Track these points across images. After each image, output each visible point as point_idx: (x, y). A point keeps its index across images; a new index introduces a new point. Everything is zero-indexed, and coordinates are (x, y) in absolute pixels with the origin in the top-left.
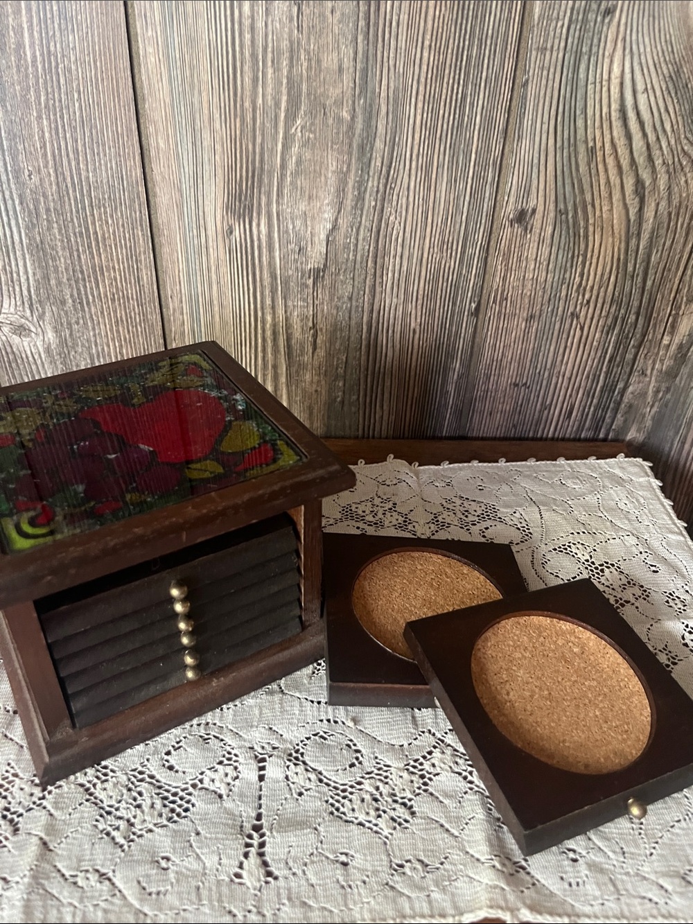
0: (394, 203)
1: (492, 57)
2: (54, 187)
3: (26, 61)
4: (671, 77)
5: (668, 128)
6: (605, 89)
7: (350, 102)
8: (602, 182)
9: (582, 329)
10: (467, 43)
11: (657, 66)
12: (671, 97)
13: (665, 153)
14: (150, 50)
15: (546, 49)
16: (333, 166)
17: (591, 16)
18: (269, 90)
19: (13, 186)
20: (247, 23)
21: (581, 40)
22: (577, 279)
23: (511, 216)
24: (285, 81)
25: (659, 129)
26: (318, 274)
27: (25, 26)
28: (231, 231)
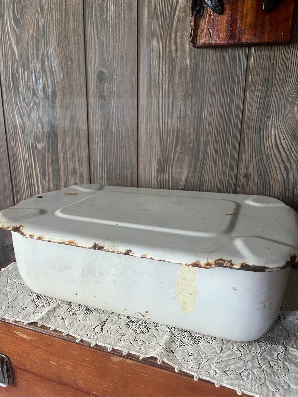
0: (205, 170)
1: (233, 131)
2: (115, 163)
3: (113, 132)
4: (292, 134)
5: (293, 150)
6: (270, 139)
7: (193, 142)
8: (273, 166)
10: (226, 127)
11: (287, 131)
12: (293, 140)
13: (294, 157)
14: (142, 130)
15: (250, 128)
16: (187, 159)
17: (263, 119)
18: (171, 139)
19: (105, 162)
20: (166, 123)
21: (260, 125)
23: (243, 176)
24: (175, 137)
25: (290, 150)
28: (158, 176)
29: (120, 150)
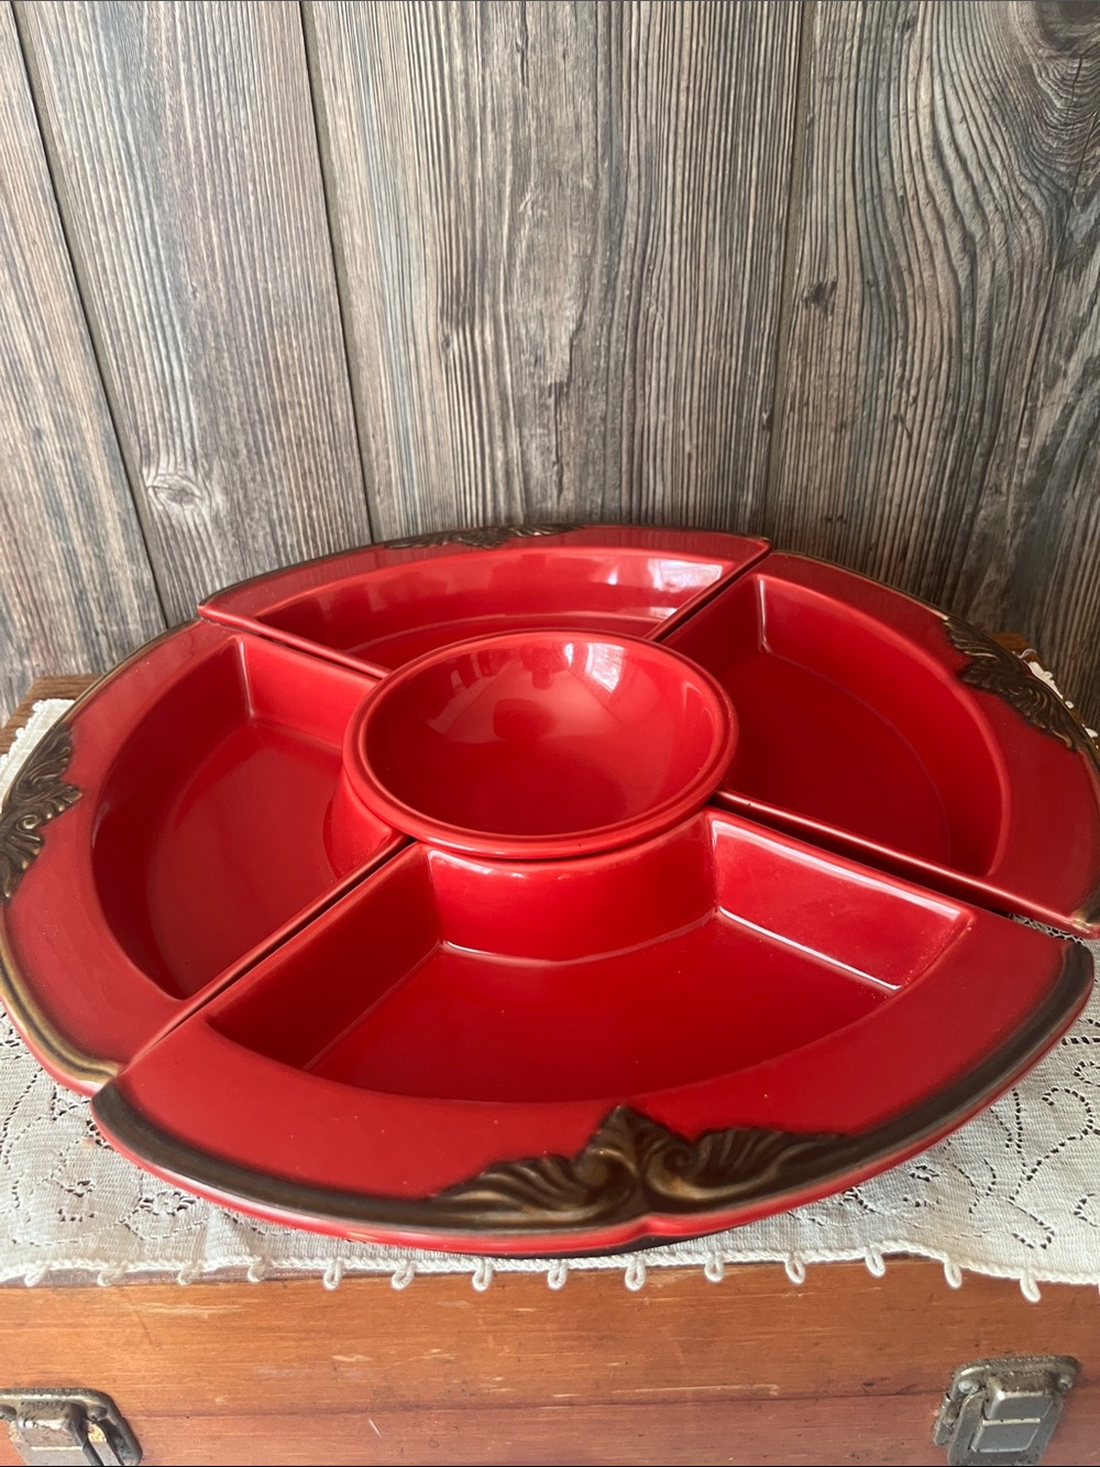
0: (654, 290)
1: (766, 94)
2: (225, 305)
3: (187, 146)
4: (994, 98)
5: (997, 163)
6: (911, 122)
7: (592, 166)
8: (920, 239)
9: (910, 436)
10: (733, 80)
11: (976, 87)
12: (997, 124)
13: (997, 196)
14: (341, 122)
15: (833, 79)
16: (573, 249)
17: (886, 33)
18: (490, 160)
19: (173, 308)
20: (459, 79)
21: (876, 64)
22: (898, 371)
23: (805, 294)
24: (509, 147)
25: (986, 166)
26: (560, 391)
27: (185, 103)
28: (447, 343)
29: (241, 238)
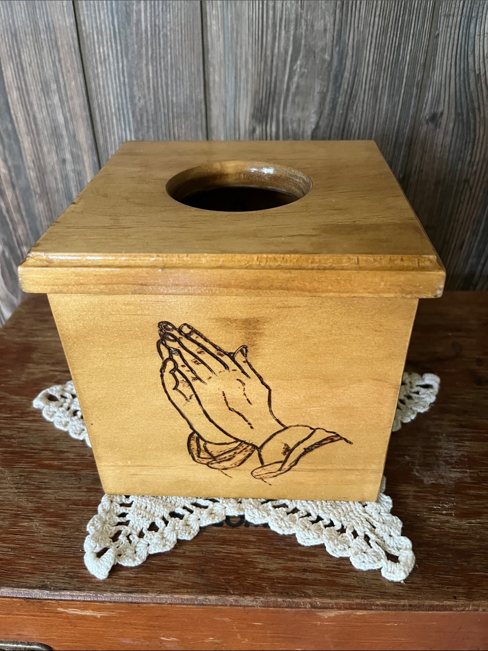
0: (354, 112)
1: (417, 21)
2: (153, 107)
3: (141, 29)
6: (486, 39)
7: (330, 50)
10: (402, 13)
14: (214, 22)
15: (450, 15)
16: (318, 88)
18: (282, 44)
19: (129, 106)
21: (471, 9)
23: (427, 118)
24: (291, 38)
27: (143, 9)
28: (254, 131)
29: (163, 75)
